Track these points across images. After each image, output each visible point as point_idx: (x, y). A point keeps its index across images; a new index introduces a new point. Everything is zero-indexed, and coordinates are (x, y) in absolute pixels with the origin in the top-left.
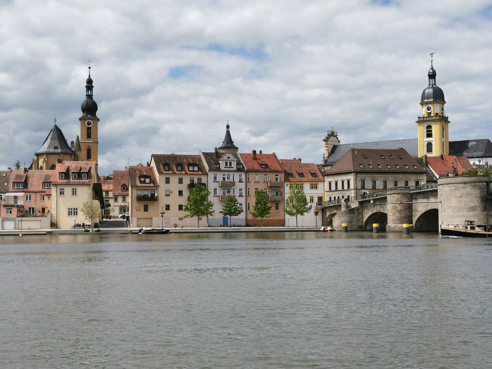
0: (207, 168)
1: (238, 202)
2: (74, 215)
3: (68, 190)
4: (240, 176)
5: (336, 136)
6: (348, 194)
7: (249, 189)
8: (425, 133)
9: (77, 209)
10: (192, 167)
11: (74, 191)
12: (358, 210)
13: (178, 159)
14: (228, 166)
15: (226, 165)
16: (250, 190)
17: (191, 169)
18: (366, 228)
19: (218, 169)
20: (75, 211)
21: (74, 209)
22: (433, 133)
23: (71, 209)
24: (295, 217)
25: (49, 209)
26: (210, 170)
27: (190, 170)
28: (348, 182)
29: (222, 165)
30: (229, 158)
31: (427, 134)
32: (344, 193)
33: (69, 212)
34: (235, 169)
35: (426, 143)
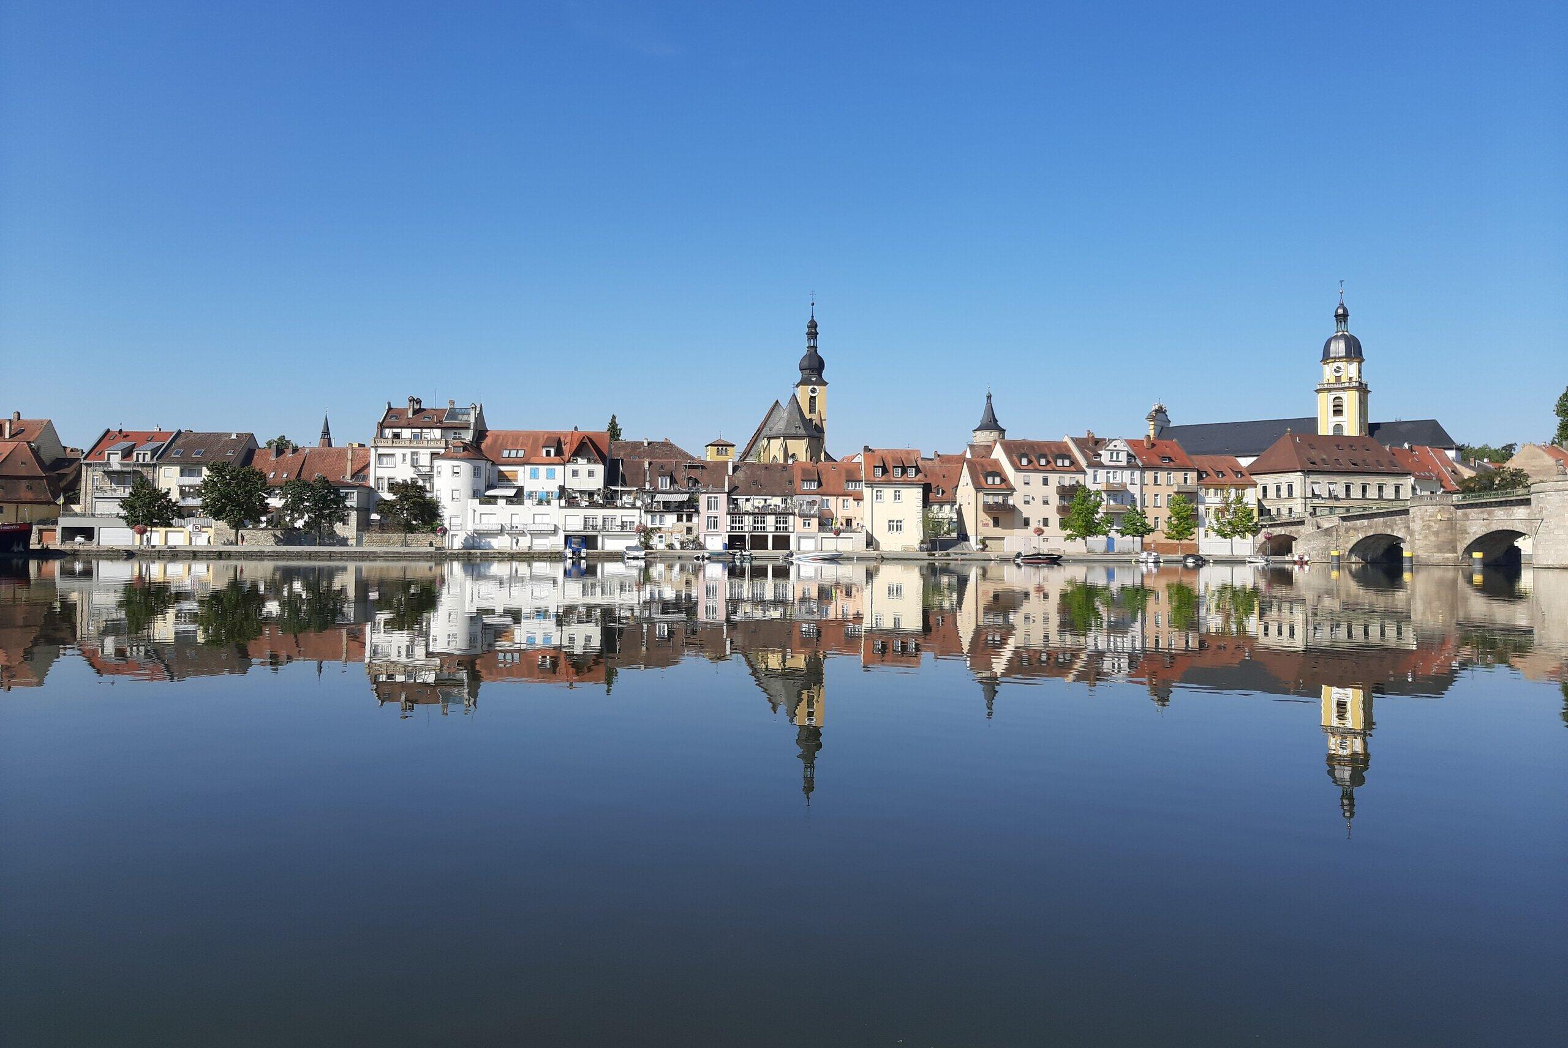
0: (1083, 463)
1: (1146, 515)
2: (897, 530)
3: (888, 493)
4: (1132, 474)
5: (1164, 412)
6: (1290, 506)
7: (1145, 495)
8: (1331, 409)
9: (901, 522)
10: (1061, 460)
11: (897, 494)
12: (1337, 530)
13: (1036, 447)
14: (1115, 459)
15: (1112, 457)
16: (1146, 497)
17: (1060, 462)
18: (1350, 558)
19: (1101, 466)
20: (899, 524)
21: (897, 522)
22: (1345, 409)
23: (893, 521)
24: (1229, 540)
25: (858, 520)
26: (1090, 466)
27: (1058, 465)
28: (1290, 487)
29: (1105, 458)
30: (1115, 446)
31: (1334, 411)
32: (1280, 504)
33: (890, 526)
34: (1124, 464)
35: (1333, 425)
